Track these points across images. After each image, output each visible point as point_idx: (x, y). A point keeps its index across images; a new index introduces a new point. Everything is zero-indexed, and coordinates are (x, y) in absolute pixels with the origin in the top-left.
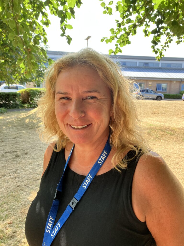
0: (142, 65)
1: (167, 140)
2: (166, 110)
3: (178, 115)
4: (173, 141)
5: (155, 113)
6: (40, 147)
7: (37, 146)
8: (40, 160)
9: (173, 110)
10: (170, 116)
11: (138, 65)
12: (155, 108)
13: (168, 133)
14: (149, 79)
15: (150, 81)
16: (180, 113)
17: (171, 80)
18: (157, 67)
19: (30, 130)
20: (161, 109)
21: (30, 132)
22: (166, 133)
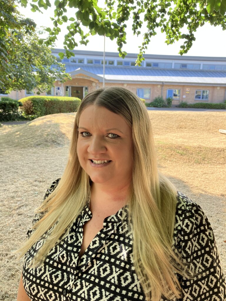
0: (178, 67)
1: (175, 161)
2: (196, 124)
3: (209, 129)
4: (183, 163)
5: (181, 128)
6: (16, 168)
7: (13, 168)
8: (10, 185)
9: (204, 123)
10: (199, 131)
11: (173, 67)
12: (182, 121)
13: (178, 153)
14: (186, 84)
15: (188, 86)
16: (212, 127)
17: (214, 85)
18: (197, 69)
19: (16, 148)
20: (189, 122)
21: (14, 150)
22: (176, 152)
